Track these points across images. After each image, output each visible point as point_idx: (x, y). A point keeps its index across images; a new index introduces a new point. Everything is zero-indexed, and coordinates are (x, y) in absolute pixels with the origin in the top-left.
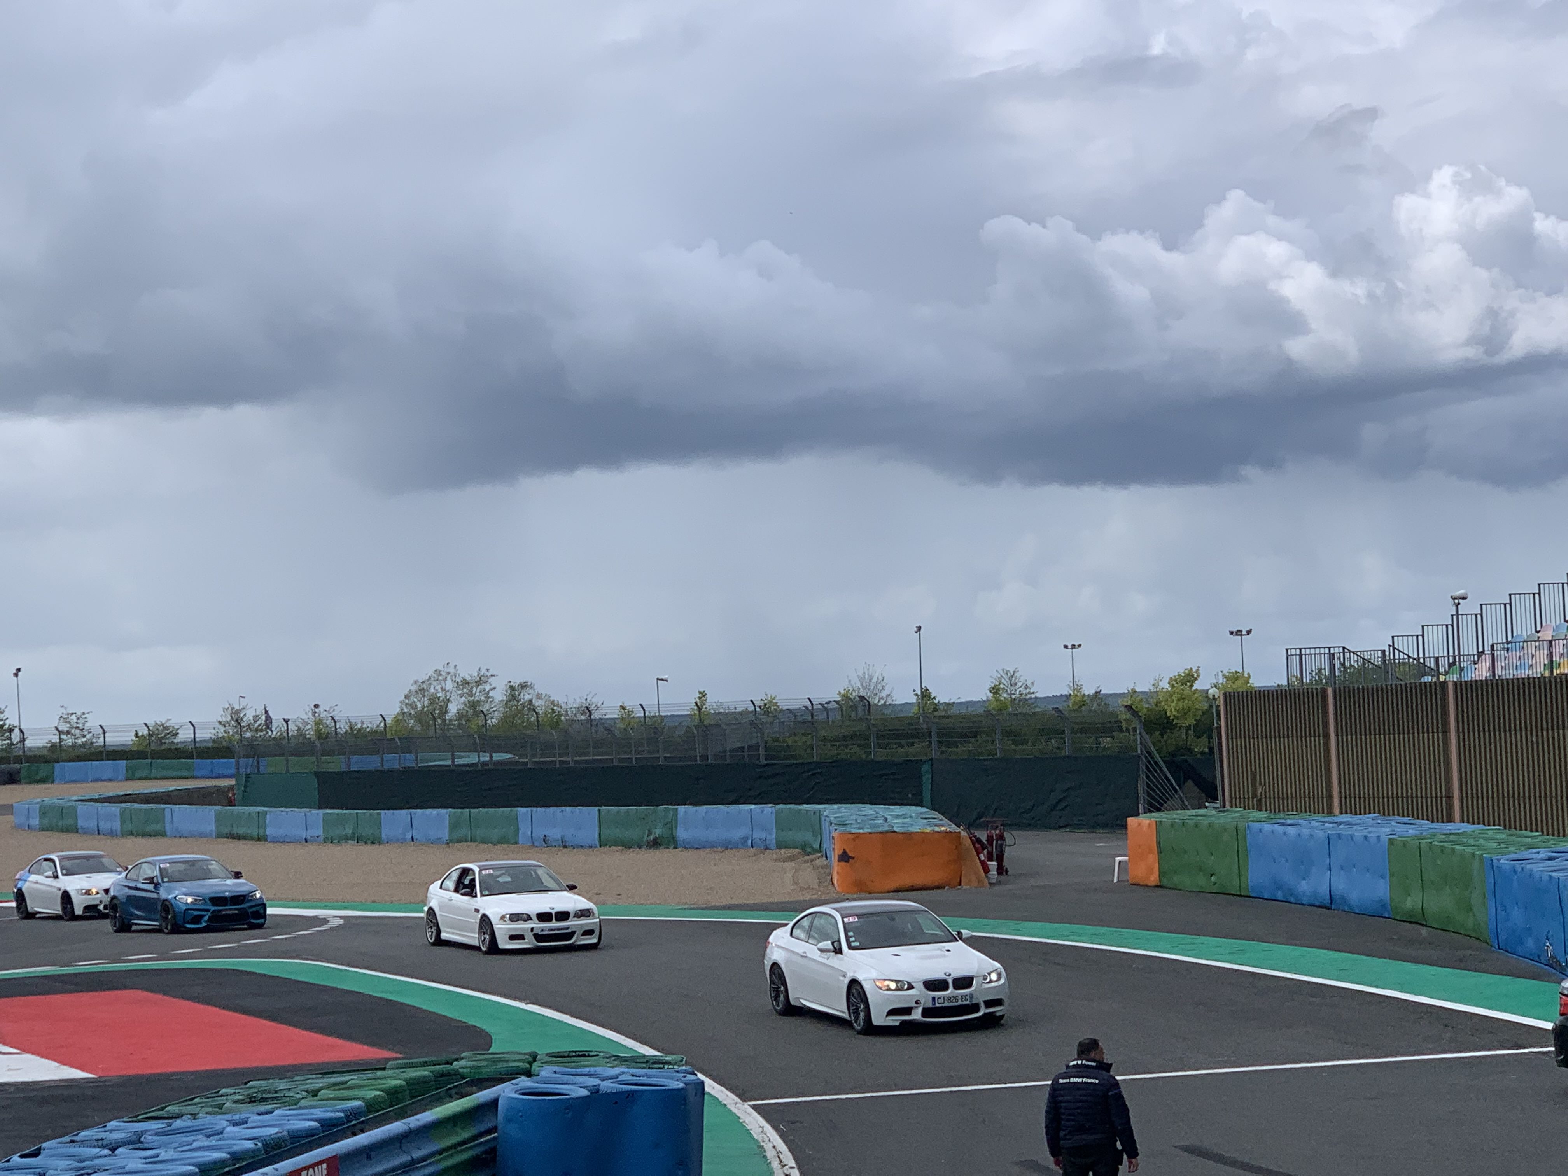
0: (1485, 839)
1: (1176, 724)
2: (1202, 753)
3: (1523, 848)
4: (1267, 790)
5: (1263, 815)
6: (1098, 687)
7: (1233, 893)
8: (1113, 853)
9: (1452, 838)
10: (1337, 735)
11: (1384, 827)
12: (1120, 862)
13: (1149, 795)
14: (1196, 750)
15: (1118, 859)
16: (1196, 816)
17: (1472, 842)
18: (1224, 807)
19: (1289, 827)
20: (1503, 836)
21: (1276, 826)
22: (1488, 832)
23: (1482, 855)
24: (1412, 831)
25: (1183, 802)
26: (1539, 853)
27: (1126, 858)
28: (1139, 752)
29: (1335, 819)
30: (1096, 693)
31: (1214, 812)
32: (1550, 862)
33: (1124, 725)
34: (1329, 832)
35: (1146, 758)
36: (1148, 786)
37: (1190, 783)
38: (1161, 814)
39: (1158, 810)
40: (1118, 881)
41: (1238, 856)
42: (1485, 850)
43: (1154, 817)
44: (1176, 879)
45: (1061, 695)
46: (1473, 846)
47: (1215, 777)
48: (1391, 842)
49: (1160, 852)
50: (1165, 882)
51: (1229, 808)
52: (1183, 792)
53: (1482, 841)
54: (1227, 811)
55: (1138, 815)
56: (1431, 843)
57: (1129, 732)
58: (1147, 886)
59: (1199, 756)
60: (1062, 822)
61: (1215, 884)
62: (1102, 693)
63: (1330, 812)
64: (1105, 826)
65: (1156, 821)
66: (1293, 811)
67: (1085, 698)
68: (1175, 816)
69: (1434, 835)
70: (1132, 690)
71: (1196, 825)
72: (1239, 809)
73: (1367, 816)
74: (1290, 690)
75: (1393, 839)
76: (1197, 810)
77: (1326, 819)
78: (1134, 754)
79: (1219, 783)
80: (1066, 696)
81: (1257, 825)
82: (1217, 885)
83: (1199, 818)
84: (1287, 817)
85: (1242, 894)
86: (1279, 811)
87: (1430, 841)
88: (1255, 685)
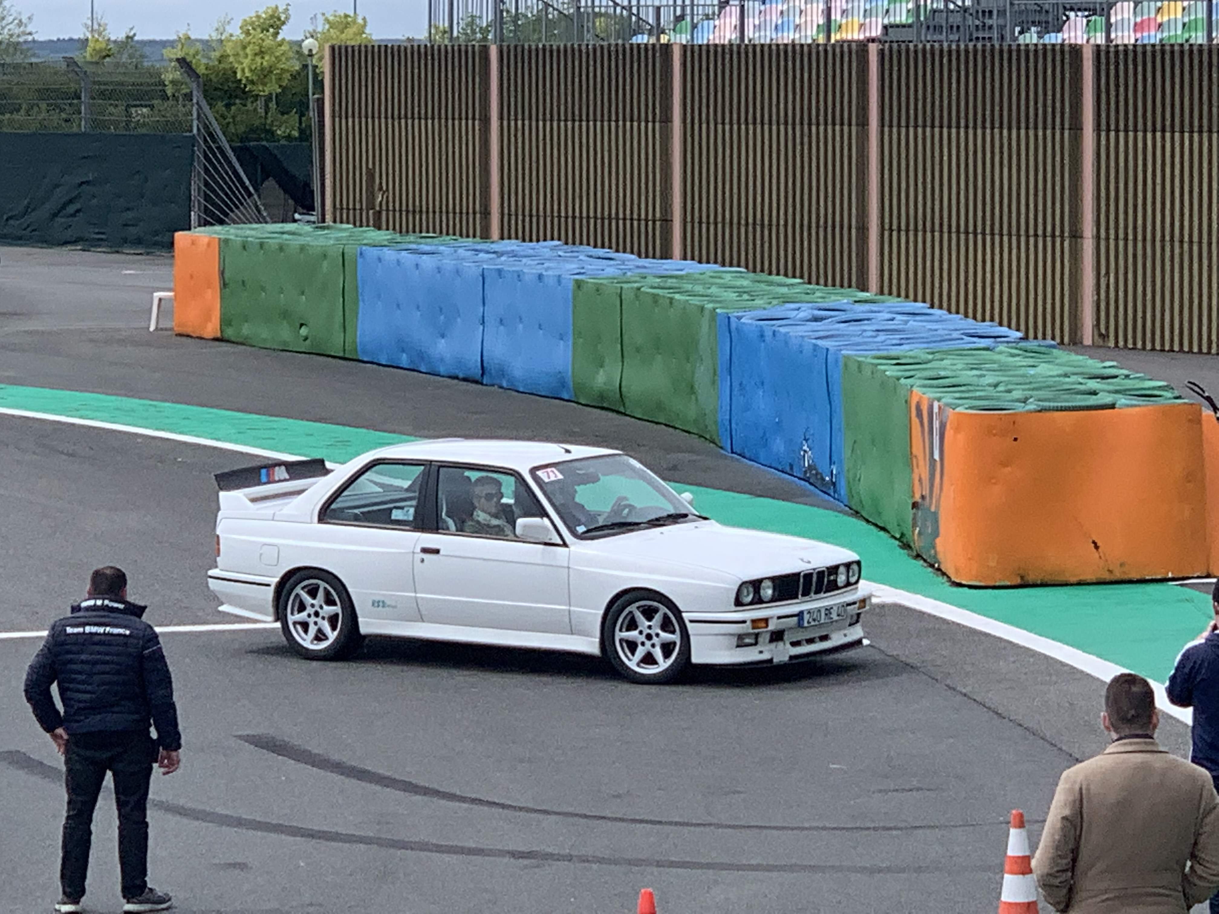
0: (721, 286)
1: (250, 91)
2: (289, 137)
3: (775, 302)
4: (391, 199)
5: (382, 236)
6: (132, 29)
7: (332, 354)
8: (151, 285)
9: (670, 282)
10: (501, 118)
11: (567, 262)
12: (160, 300)
13: (207, 198)
14: (279, 132)
15: (157, 295)
16: (283, 233)
17: (699, 289)
18: (323, 221)
19: (425, 257)
20: (745, 283)
21: (404, 253)
22: (724, 275)
23: (714, 309)
24: (611, 270)
25: (259, 211)
26: (799, 309)
27: (171, 294)
28: (195, 131)
29: (495, 247)
30: (128, 37)
31: (308, 228)
32: (814, 323)
33: (169, 92)
34: (485, 267)
35: (205, 140)
36: (206, 184)
37: (271, 183)
38: (226, 228)
39: (221, 222)
40: (157, 329)
41: (343, 297)
42: (720, 302)
43: (215, 233)
44: (246, 330)
45: (71, 40)
46: (703, 296)
47: (310, 176)
48: (579, 284)
49: (224, 285)
50: (230, 333)
51: (331, 224)
52: (259, 197)
53: (714, 290)
54: (328, 228)
55: (188, 228)
56: (639, 289)
57: (177, 101)
58: (201, 338)
59: (283, 142)
60: (69, 234)
61: (306, 339)
62: (136, 38)
63: (486, 235)
64: (138, 242)
65: (220, 239)
66: (428, 232)
67: (111, 46)
68: (248, 232)
69: (645, 278)
70: (185, 35)
71: (281, 248)
72: (345, 226)
73: (542, 243)
74: (432, 47)
75: (582, 281)
76: (280, 225)
77: (479, 247)
78: (188, 134)
79: (316, 186)
80: (79, 40)
81: (375, 252)
82: (308, 342)
83: (286, 236)
84: (419, 240)
85: (347, 356)
86: (407, 232)
87: (636, 285)
88: (374, 37)
